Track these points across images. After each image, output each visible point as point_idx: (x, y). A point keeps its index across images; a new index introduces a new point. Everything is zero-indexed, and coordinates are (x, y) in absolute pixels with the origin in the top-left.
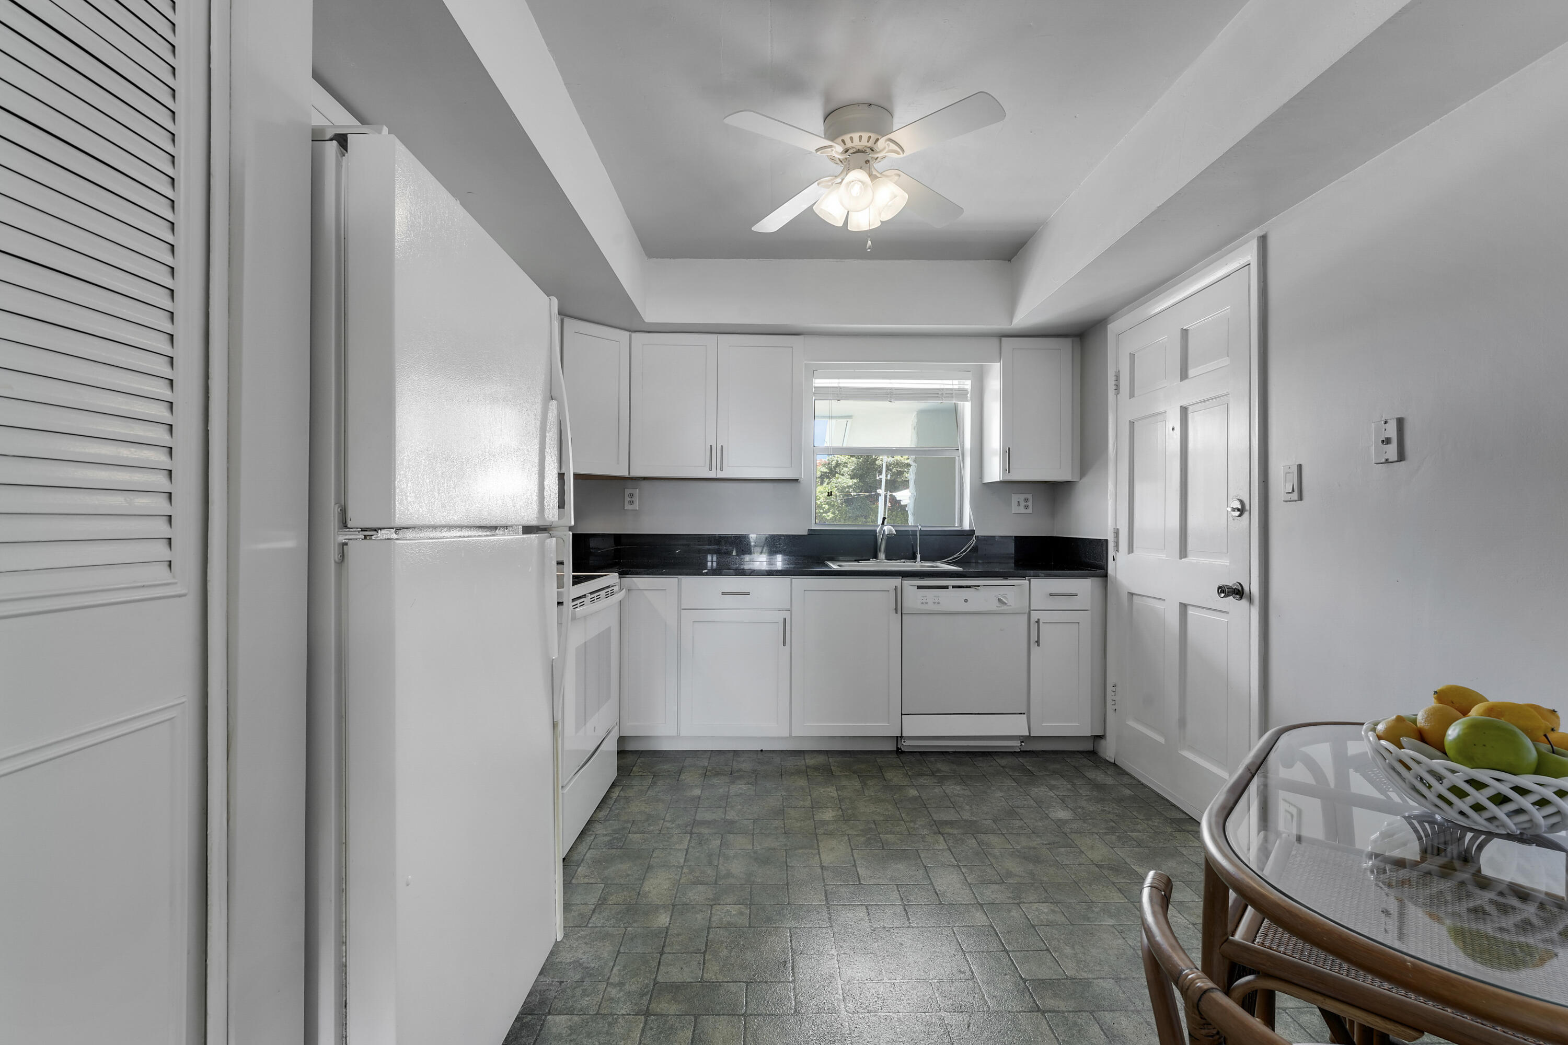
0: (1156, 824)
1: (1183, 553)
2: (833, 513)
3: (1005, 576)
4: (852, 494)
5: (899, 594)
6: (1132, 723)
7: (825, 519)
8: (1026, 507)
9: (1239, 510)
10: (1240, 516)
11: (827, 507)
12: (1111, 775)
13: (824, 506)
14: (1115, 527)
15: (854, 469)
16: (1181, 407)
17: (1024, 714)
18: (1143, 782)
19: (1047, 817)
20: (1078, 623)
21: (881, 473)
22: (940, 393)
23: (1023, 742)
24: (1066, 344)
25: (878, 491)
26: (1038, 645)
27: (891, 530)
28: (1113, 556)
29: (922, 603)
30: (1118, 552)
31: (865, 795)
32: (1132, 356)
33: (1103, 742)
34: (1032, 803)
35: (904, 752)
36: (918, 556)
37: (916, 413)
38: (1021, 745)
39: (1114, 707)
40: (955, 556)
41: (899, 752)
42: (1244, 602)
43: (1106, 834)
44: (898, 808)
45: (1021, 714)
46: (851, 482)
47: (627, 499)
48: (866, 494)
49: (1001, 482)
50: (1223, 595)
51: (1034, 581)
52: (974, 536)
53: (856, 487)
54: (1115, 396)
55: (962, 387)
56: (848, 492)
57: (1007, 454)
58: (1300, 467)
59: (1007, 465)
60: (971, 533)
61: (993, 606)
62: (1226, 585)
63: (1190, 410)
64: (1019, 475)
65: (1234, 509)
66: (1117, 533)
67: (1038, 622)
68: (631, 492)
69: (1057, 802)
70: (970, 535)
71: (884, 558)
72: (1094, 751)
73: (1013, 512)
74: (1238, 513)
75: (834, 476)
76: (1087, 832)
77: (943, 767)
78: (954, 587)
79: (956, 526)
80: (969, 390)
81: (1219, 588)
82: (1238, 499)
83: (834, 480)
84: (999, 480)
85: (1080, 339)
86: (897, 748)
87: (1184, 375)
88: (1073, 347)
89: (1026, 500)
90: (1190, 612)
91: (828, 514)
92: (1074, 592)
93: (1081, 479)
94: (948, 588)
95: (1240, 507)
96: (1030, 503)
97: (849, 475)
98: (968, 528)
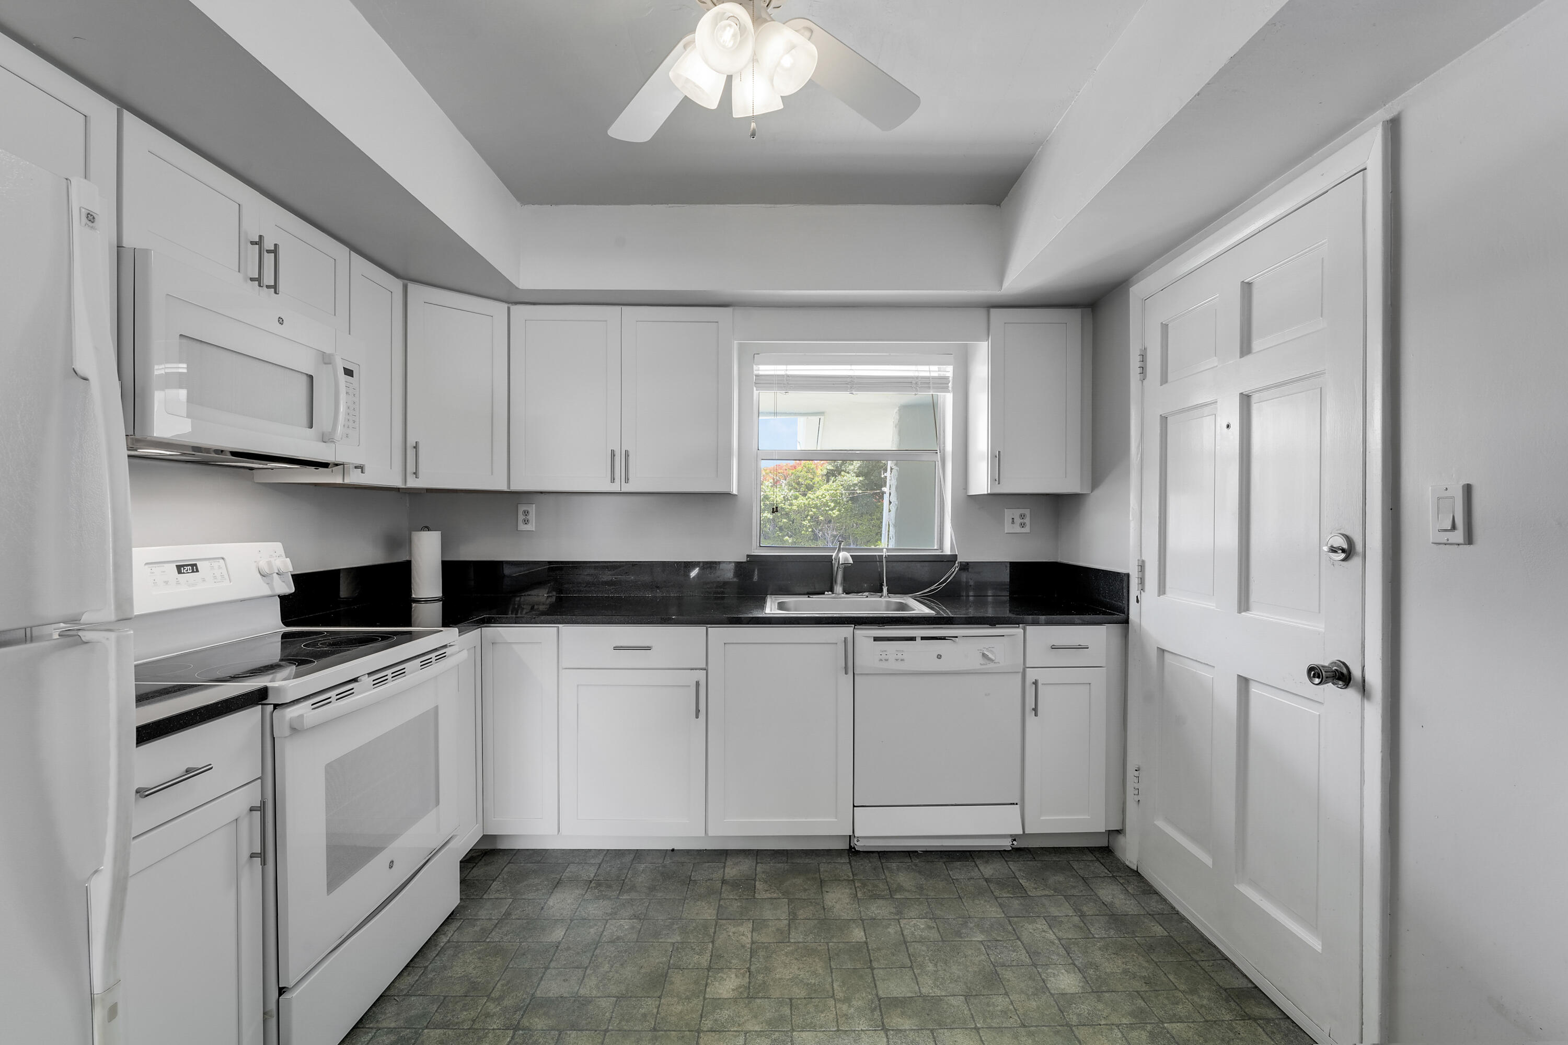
0: (1205, 1002)
1: (1244, 604)
2: (839, 510)
3: (992, 622)
4: (858, 492)
5: (849, 649)
6: (1161, 823)
7: (831, 516)
8: (1023, 525)
9: (1343, 551)
10: (1343, 560)
11: (833, 505)
12: (1133, 895)
13: (829, 504)
14: (1139, 558)
15: (860, 467)
16: (1241, 394)
17: (1017, 804)
18: (1179, 910)
19: (1045, 989)
20: (1090, 684)
21: (886, 470)
22: (914, 382)
23: (1015, 840)
24: (1073, 318)
25: (883, 489)
26: (1036, 715)
27: (846, 559)
28: (1137, 597)
29: (881, 660)
30: (1144, 591)
31: (789, 942)
32: (1165, 327)
33: (1121, 839)
34: (1023, 957)
35: (859, 851)
36: (885, 589)
37: (898, 408)
38: (1013, 844)
39: (1137, 798)
40: (933, 588)
41: (852, 852)
42: (1351, 694)
43: (1131, 1027)
44: (831, 969)
45: (1013, 804)
46: (856, 480)
47: (521, 517)
48: (872, 492)
49: (988, 494)
50: (1317, 681)
51: (1030, 629)
52: (957, 562)
53: (862, 485)
54: (1140, 382)
55: (942, 374)
56: (854, 490)
57: (997, 459)
58: (1468, 490)
59: (997, 477)
60: (952, 559)
61: (975, 662)
62: (1323, 666)
63: (1255, 398)
64: (1012, 485)
65: (1333, 550)
66: (1142, 567)
67: (1036, 683)
68: (525, 509)
69: (1058, 955)
70: (951, 561)
71: (841, 592)
72: (1108, 847)
73: (1006, 532)
74: (1343, 556)
75: (840, 474)
76: (1103, 1022)
77: (905, 878)
78: (923, 638)
79: (936, 548)
80: (951, 379)
81: (1311, 669)
82: (1343, 535)
83: (839, 478)
84: (986, 493)
85: (1092, 310)
86: (850, 846)
87: (1246, 349)
88: (1082, 318)
89: (1022, 516)
90: (1253, 690)
91: (834, 511)
92: (1083, 644)
93: (1092, 492)
94: (915, 640)
95: (1345, 546)
96: (1027, 521)
97: (855, 472)
98: (949, 553)
